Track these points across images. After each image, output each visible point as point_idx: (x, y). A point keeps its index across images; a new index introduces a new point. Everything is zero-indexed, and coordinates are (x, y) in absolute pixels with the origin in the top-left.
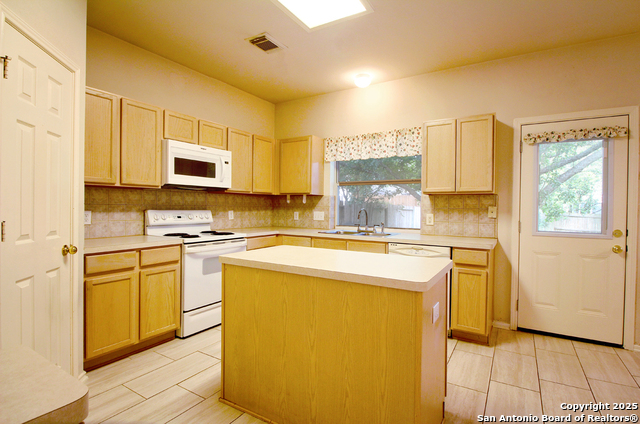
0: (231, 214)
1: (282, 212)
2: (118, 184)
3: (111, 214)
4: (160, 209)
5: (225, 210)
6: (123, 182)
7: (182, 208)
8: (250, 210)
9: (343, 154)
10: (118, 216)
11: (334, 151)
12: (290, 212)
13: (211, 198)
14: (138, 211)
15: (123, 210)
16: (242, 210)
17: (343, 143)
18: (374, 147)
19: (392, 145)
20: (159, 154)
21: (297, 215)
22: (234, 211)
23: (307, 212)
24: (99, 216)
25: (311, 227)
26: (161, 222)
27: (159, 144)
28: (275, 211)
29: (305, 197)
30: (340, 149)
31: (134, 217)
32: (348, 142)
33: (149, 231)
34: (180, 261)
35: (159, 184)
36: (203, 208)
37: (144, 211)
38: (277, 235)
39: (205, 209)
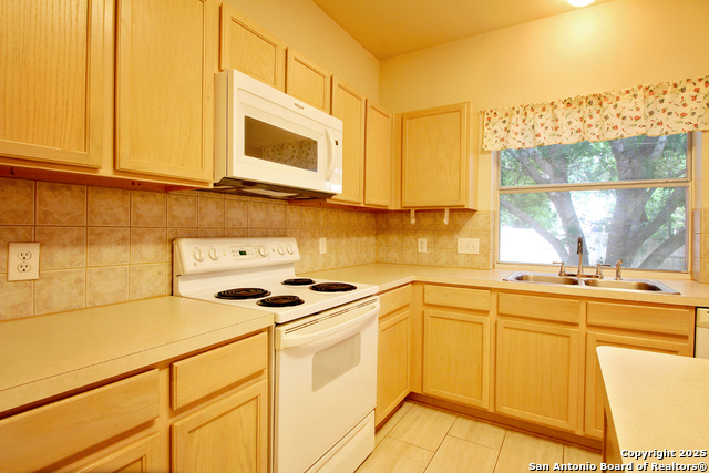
0: (323, 244)
1: (394, 238)
2: (106, 171)
3: (94, 250)
4: (206, 237)
5: (314, 237)
6: (122, 165)
7: (246, 233)
8: (348, 236)
9: (519, 137)
10: (110, 254)
11: (502, 133)
12: (410, 239)
13: (295, 214)
14: (160, 240)
15: (123, 241)
16: (338, 237)
17: (520, 117)
18: (589, 121)
19: (635, 114)
20: (209, 106)
21: (423, 244)
22: (328, 238)
23: (444, 240)
24: (61, 256)
25: (451, 265)
26: (208, 265)
27: (209, 81)
28: (381, 238)
29: (447, 213)
30: (513, 128)
31: (150, 255)
32: (530, 114)
33: (183, 287)
34: (269, 373)
35: (209, 177)
36: (281, 233)
37: (172, 242)
38: (413, 283)
39: (284, 235)
